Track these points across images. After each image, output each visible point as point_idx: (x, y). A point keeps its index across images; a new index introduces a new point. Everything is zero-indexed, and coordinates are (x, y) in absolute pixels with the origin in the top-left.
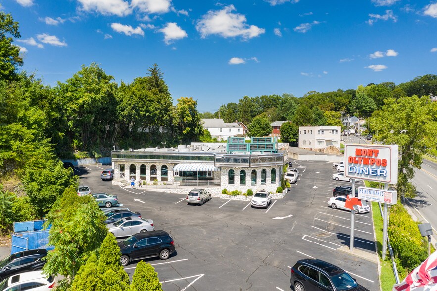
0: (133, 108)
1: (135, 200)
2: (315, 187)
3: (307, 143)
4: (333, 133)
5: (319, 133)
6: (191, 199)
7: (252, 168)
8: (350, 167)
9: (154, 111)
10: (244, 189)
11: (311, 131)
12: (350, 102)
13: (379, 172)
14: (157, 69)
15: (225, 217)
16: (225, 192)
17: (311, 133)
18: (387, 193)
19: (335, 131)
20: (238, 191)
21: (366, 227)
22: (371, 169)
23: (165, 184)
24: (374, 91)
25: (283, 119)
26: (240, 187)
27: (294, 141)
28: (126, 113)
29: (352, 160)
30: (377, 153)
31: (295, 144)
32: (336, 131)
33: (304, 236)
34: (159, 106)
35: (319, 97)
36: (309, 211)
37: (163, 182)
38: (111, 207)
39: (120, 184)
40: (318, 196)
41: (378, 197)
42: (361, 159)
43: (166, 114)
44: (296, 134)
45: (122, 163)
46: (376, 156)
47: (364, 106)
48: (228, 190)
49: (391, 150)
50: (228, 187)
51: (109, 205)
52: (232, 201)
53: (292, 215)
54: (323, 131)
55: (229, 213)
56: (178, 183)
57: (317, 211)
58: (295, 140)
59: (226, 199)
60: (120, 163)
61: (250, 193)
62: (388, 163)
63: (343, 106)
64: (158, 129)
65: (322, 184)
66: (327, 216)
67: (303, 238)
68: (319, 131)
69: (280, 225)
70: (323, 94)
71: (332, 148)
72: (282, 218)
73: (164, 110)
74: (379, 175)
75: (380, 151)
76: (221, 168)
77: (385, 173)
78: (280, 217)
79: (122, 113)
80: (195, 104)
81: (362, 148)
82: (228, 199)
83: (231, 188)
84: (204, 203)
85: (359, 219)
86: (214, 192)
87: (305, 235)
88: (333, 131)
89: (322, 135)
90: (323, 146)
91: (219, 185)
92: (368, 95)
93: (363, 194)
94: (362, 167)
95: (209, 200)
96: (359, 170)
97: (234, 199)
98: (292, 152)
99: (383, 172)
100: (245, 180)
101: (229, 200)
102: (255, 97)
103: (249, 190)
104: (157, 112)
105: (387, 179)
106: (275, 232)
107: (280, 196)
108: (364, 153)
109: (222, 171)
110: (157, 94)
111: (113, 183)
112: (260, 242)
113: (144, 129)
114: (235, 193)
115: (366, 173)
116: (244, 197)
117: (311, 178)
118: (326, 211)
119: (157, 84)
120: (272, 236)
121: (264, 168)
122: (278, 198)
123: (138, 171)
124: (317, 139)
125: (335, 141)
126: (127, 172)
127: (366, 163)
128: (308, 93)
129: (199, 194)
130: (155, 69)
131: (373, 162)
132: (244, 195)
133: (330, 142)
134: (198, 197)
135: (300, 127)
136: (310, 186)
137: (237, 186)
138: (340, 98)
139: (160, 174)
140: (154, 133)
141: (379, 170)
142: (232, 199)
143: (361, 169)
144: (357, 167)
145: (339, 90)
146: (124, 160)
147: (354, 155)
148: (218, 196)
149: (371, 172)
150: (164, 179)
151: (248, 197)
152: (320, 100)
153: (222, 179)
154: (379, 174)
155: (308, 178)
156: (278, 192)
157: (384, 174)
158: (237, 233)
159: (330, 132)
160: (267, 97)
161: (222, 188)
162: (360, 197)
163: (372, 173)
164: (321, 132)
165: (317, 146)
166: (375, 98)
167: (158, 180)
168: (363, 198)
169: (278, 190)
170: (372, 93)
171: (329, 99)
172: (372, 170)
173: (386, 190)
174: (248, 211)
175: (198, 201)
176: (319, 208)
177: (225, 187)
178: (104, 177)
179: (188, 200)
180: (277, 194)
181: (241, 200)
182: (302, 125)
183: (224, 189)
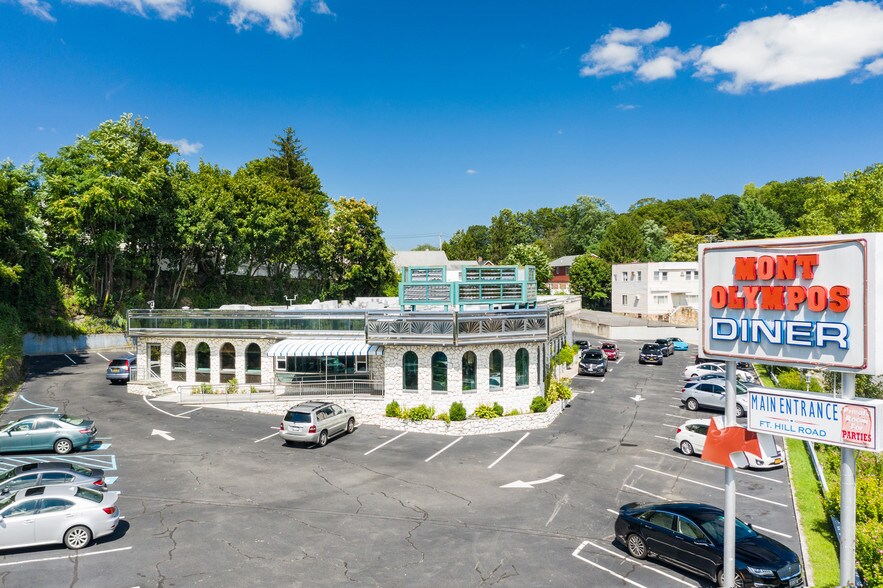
0: (219, 216)
1: (155, 432)
2: (638, 398)
3: (631, 300)
4: (688, 278)
5: (656, 278)
6: (290, 429)
7: (463, 346)
8: (716, 321)
9: (273, 226)
10: (441, 403)
11: (639, 273)
12: (728, 220)
13: (820, 332)
14: (294, 139)
15: (365, 482)
16: (392, 412)
17: (640, 279)
18: (854, 410)
19: (693, 274)
20: (427, 408)
21: (773, 514)
22: (790, 325)
23: (253, 391)
24: (778, 195)
25: (580, 251)
26: (432, 397)
27: (602, 298)
28: (201, 227)
29: (722, 297)
30: (810, 264)
31: (604, 305)
32: (696, 273)
33: (581, 547)
34: (288, 214)
35: (660, 210)
36: (612, 463)
37: (249, 385)
38: (69, 453)
39: (145, 391)
40: (643, 422)
41: (820, 423)
42: (755, 290)
43: (303, 233)
44: (606, 282)
45: (153, 341)
46: (808, 277)
47: (758, 227)
48: (401, 407)
49: (864, 250)
50: (403, 397)
51: (63, 447)
52: (410, 435)
53: (561, 476)
54: (665, 274)
55: (383, 470)
56: (281, 390)
57: (634, 462)
58: (604, 296)
59: (397, 429)
60: (150, 341)
61: (457, 414)
62: (855, 299)
63: (713, 227)
64: (288, 269)
65: (658, 392)
66: (659, 477)
67: (575, 554)
68: (657, 273)
69: (516, 511)
70: (669, 203)
71: (687, 311)
72: (528, 485)
73: (299, 223)
74: (820, 343)
75: (824, 257)
76: (381, 347)
77: (843, 333)
78: (525, 480)
79: (193, 229)
80: (372, 213)
81: (758, 255)
82: (402, 429)
83: (409, 401)
84: (329, 441)
85: (754, 488)
86: (365, 410)
87: (586, 543)
88: (688, 273)
89: (664, 282)
90: (667, 307)
91: (380, 393)
92: (765, 204)
93: (765, 415)
94: (758, 319)
95: (347, 433)
96: (750, 331)
97: (416, 430)
98: (595, 321)
99: (837, 332)
100: (445, 379)
101: (400, 432)
102: (525, 211)
103: (454, 404)
104: (282, 229)
105: (853, 358)
106: (493, 532)
107: (542, 421)
108: (765, 271)
109: (386, 355)
110: (285, 190)
111: (131, 388)
112: (430, 571)
113: (254, 269)
114: (420, 415)
115: (772, 340)
116: (442, 423)
117: (632, 378)
118: (660, 462)
119: (291, 171)
120: (482, 545)
121: (496, 347)
122: (533, 426)
123: (191, 359)
124: (652, 292)
125: (694, 296)
126: (166, 361)
127: (774, 302)
128: (639, 202)
129: (313, 416)
130: (288, 139)
131: (800, 299)
132: (442, 418)
133: (682, 298)
134: (311, 424)
135: (614, 267)
136: (626, 397)
137: (424, 395)
138: (707, 211)
139: (244, 367)
140: (280, 277)
141: (820, 327)
142: (411, 430)
143: (755, 325)
144: (738, 321)
145: (703, 196)
146: (156, 331)
147: (728, 281)
148: (377, 422)
149: (790, 333)
150: (253, 379)
151: (452, 423)
152: (662, 215)
153: (386, 377)
154: (821, 338)
155: (627, 378)
156: (536, 411)
157: (839, 339)
158: (374, 536)
159: (682, 276)
160: (551, 210)
161: (387, 400)
162: (753, 424)
163: (795, 337)
164: (661, 274)
165: (654, 308)
166: (780, 210)
167: (239, 382)
168: (764, 426)
169: (535, 406)
170: (774, 200)
171: (681, 214)
172: (795, 328)
173: (848, 396)
174: (441, 463)
175: (309, 436)
176: (642, 454)
177: (396, 397)
178: (113, 376)
179: (284, 432)
180: (532, 415)
181: (433, 431)
182: (618, 261)
183: (390, 402)
